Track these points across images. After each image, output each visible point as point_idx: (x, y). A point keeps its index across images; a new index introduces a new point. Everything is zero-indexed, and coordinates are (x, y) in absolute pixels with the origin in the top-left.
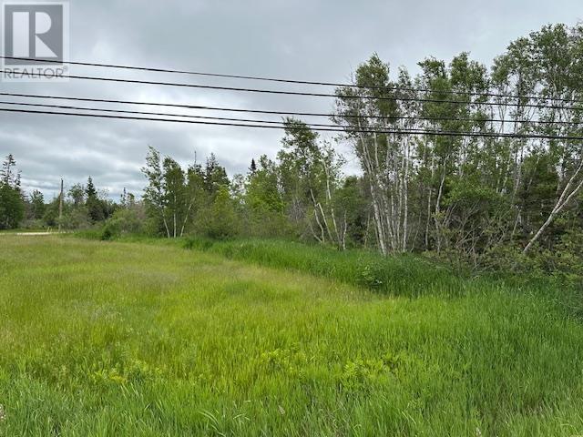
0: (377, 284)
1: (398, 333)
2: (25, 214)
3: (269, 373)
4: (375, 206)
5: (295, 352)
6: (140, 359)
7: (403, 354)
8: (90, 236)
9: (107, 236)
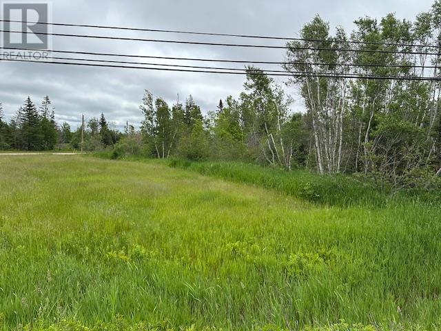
0: (315, 197)
1: (331, 233)
2: (58, 140)
3: (232, 258)
4: (316, 136)
5: (251, 244)
6: (139, 244)
7: (334, 250)
8: (104, 156)
9: (115, 156)
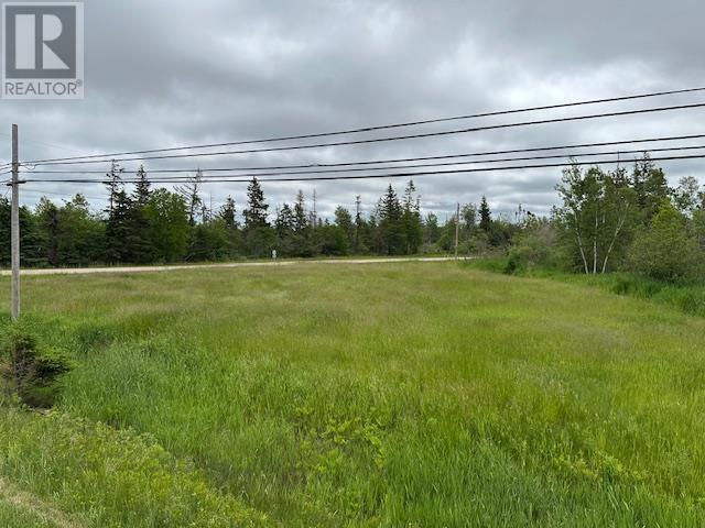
8: (493, 268)
9: (511, 269)
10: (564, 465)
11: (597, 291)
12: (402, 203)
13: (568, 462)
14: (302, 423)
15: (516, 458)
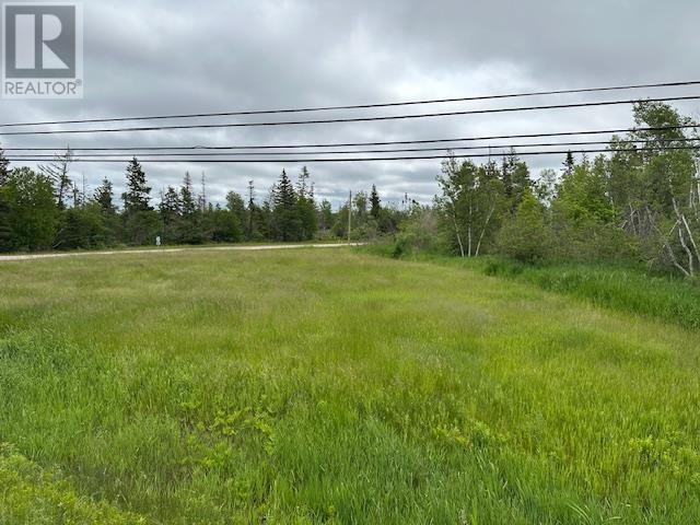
2: (317, 225)
8: (382, 253)
9: (397, 253)
10: (440, 434)
11: (471, 273)
12: (296, 190)
13: (445, 431)
14: (188, 418)
15: (399, 430)
